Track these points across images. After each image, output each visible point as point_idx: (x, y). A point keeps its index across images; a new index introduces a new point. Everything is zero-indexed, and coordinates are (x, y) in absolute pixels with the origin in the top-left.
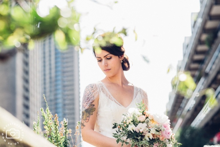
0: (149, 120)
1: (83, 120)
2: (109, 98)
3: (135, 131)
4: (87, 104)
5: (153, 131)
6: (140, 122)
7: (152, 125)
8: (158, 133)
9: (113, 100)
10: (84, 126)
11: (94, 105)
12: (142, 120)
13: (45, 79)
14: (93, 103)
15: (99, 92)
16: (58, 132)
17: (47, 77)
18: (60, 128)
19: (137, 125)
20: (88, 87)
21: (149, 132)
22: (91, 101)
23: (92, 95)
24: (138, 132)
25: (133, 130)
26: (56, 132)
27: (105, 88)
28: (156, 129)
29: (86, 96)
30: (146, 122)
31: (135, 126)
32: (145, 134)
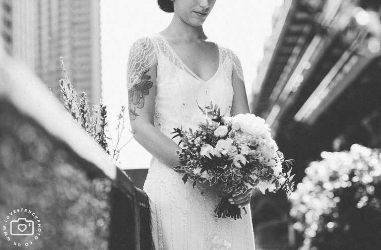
0: (236, 132)
1: (132, 104)
2: (176, 64)
3: (214, 155)
4: (135, 76)
5: (245, 150)
6: (219, 138)
7: (241, 140)
8: (254, 151)
9: (183, 68)
10: (136, 115)
11: (149, 77)
12: (222, 134)
13: (40, 36)
14: (148, 74)
15: (157, 54)
16: (86, 124)
17: (45, 32)
18: (91, 116)
19: (216, 144)
20: (136, 46)
21: (239, 153)
22: (142, 71)
23: (144, 59)
24: (220, 156)
25: (210, 154)
26: (84, 124)
27: (168, 46)
28: (249, 144)
29: (133, 61)
30: (229, 136)
31: (213, 146)
32: (233, 157)
